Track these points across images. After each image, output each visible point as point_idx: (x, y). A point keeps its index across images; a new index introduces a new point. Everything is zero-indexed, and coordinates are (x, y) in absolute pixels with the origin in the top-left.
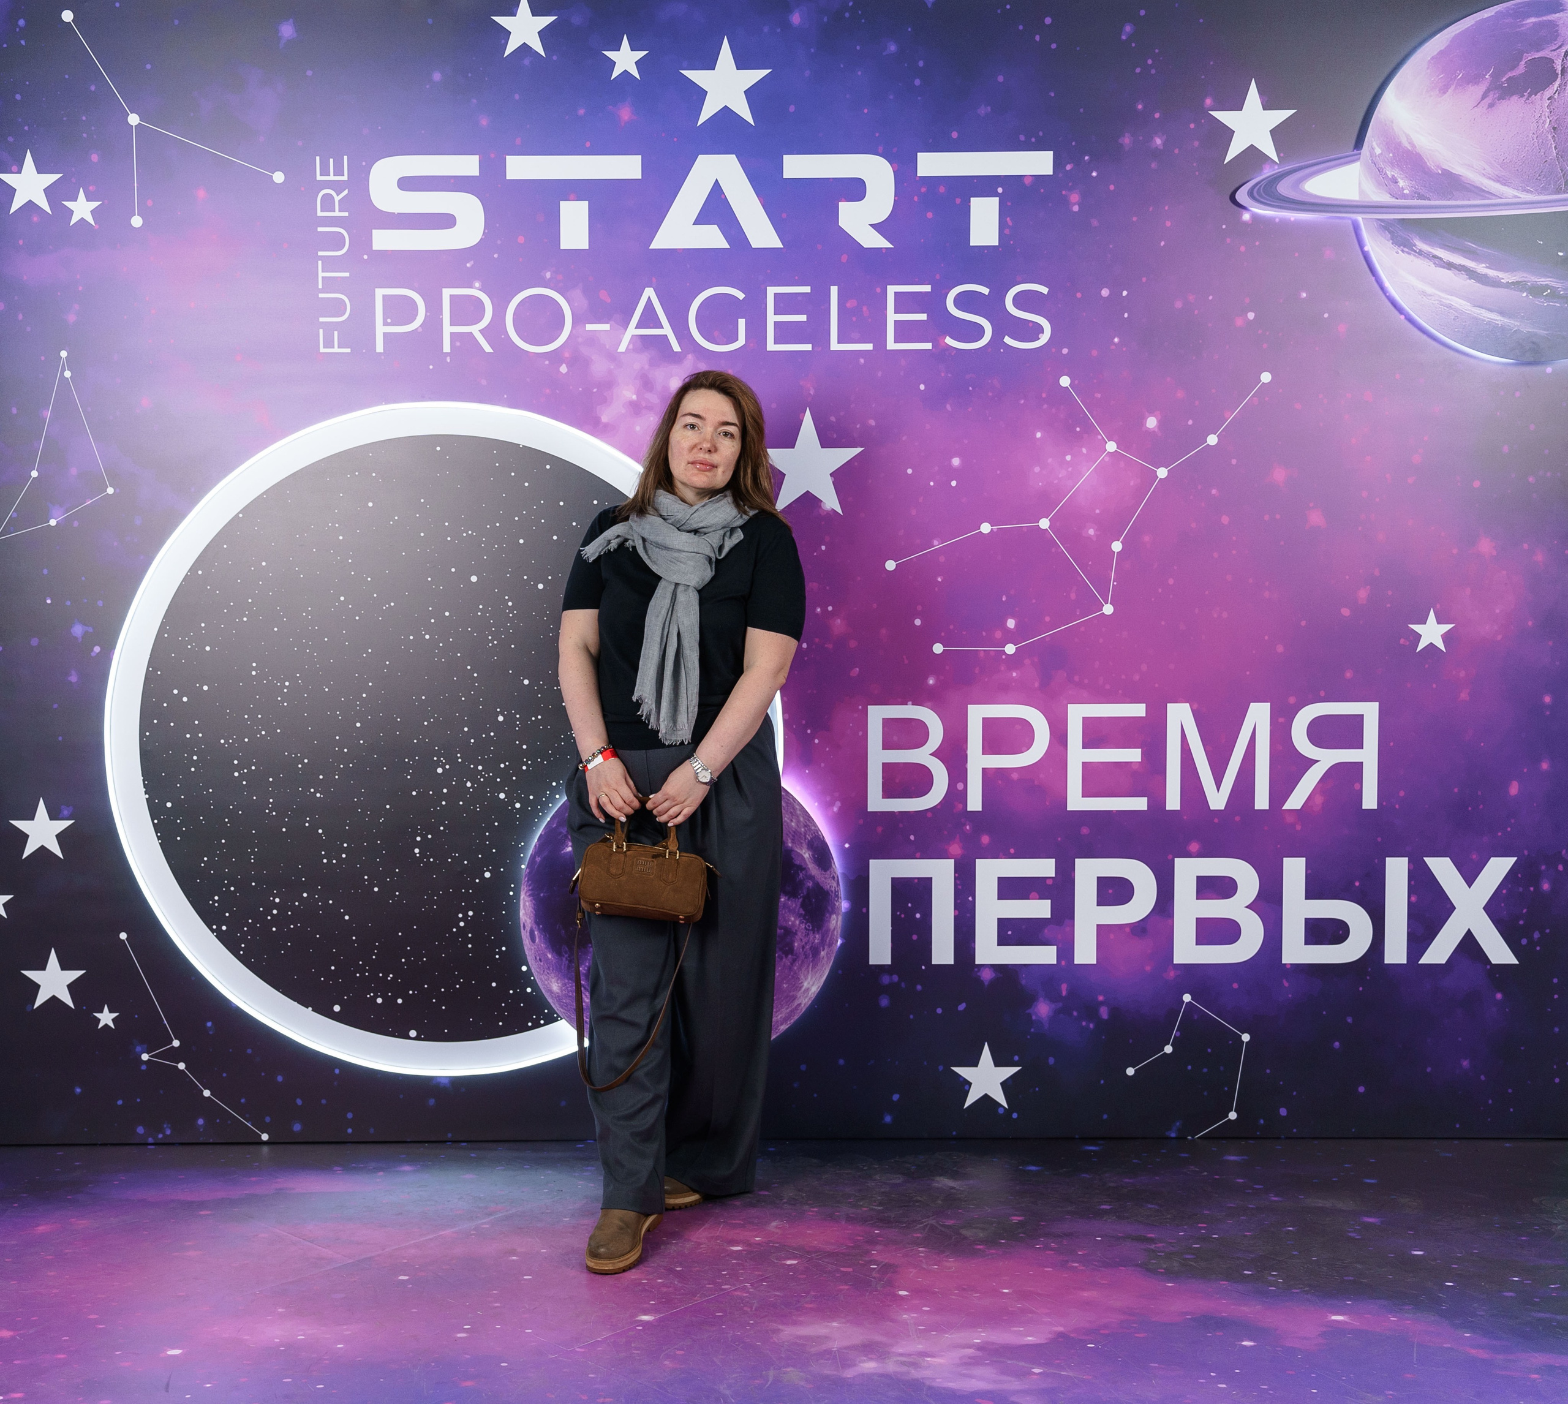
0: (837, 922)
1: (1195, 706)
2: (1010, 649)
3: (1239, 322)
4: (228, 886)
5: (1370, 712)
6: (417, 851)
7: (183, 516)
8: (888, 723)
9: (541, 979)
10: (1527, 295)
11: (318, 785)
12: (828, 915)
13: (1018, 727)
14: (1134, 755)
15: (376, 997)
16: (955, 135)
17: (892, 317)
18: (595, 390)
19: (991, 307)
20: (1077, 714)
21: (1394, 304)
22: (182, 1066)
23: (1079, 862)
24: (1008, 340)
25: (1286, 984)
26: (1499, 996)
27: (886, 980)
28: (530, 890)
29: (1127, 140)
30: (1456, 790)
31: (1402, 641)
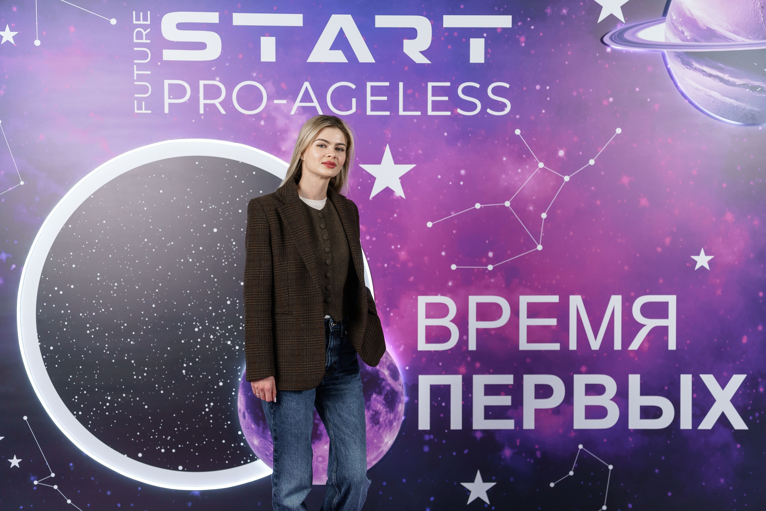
0: (402, 407)
1: (584, 297)
2: (490, 267)
3: (605, 103)
4: (83, 391)
5: (671, 300)
6: (184, 371)
7: (61, 197)
8: (428, 305)
9: (248, 438)
10: (749, 91)
11: (132, 337)
12: (397, 404)
13: (494, 307)
14: (553, 322)
15: (161, 448)
16: (462, 6)
17: (430, 98)
18: (279, 134)
19: (481, 94)
20: (524, 300)
21: (683, 94)
22: (56, 487)
23: (525, 376)
24: (489, 111)
25: (631, 439)
26: (739, 446)
27: (427, 437)
28: (243, 392)
29: (549, 11)
30: (715, 340)
31: (688, 264)
